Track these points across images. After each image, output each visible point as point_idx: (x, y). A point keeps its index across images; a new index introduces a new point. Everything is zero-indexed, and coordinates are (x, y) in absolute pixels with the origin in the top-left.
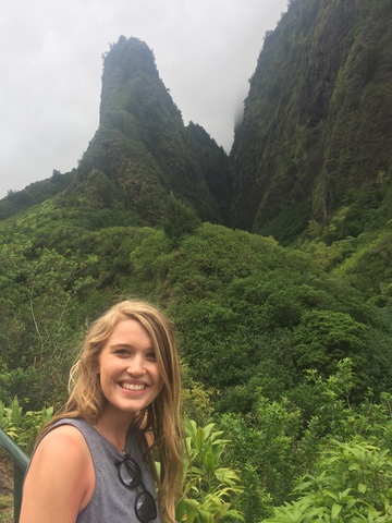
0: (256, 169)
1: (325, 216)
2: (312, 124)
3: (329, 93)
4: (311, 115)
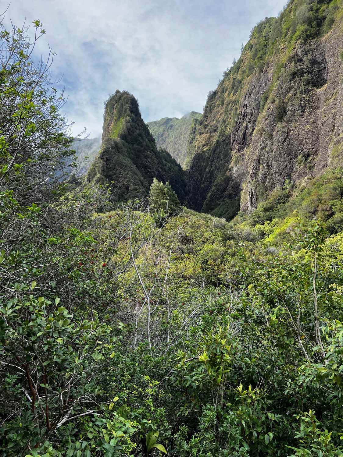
0: (202, 179)
1: (249, 208)
2: (239, 150)
3: (251, 131)
4: (238, 144)
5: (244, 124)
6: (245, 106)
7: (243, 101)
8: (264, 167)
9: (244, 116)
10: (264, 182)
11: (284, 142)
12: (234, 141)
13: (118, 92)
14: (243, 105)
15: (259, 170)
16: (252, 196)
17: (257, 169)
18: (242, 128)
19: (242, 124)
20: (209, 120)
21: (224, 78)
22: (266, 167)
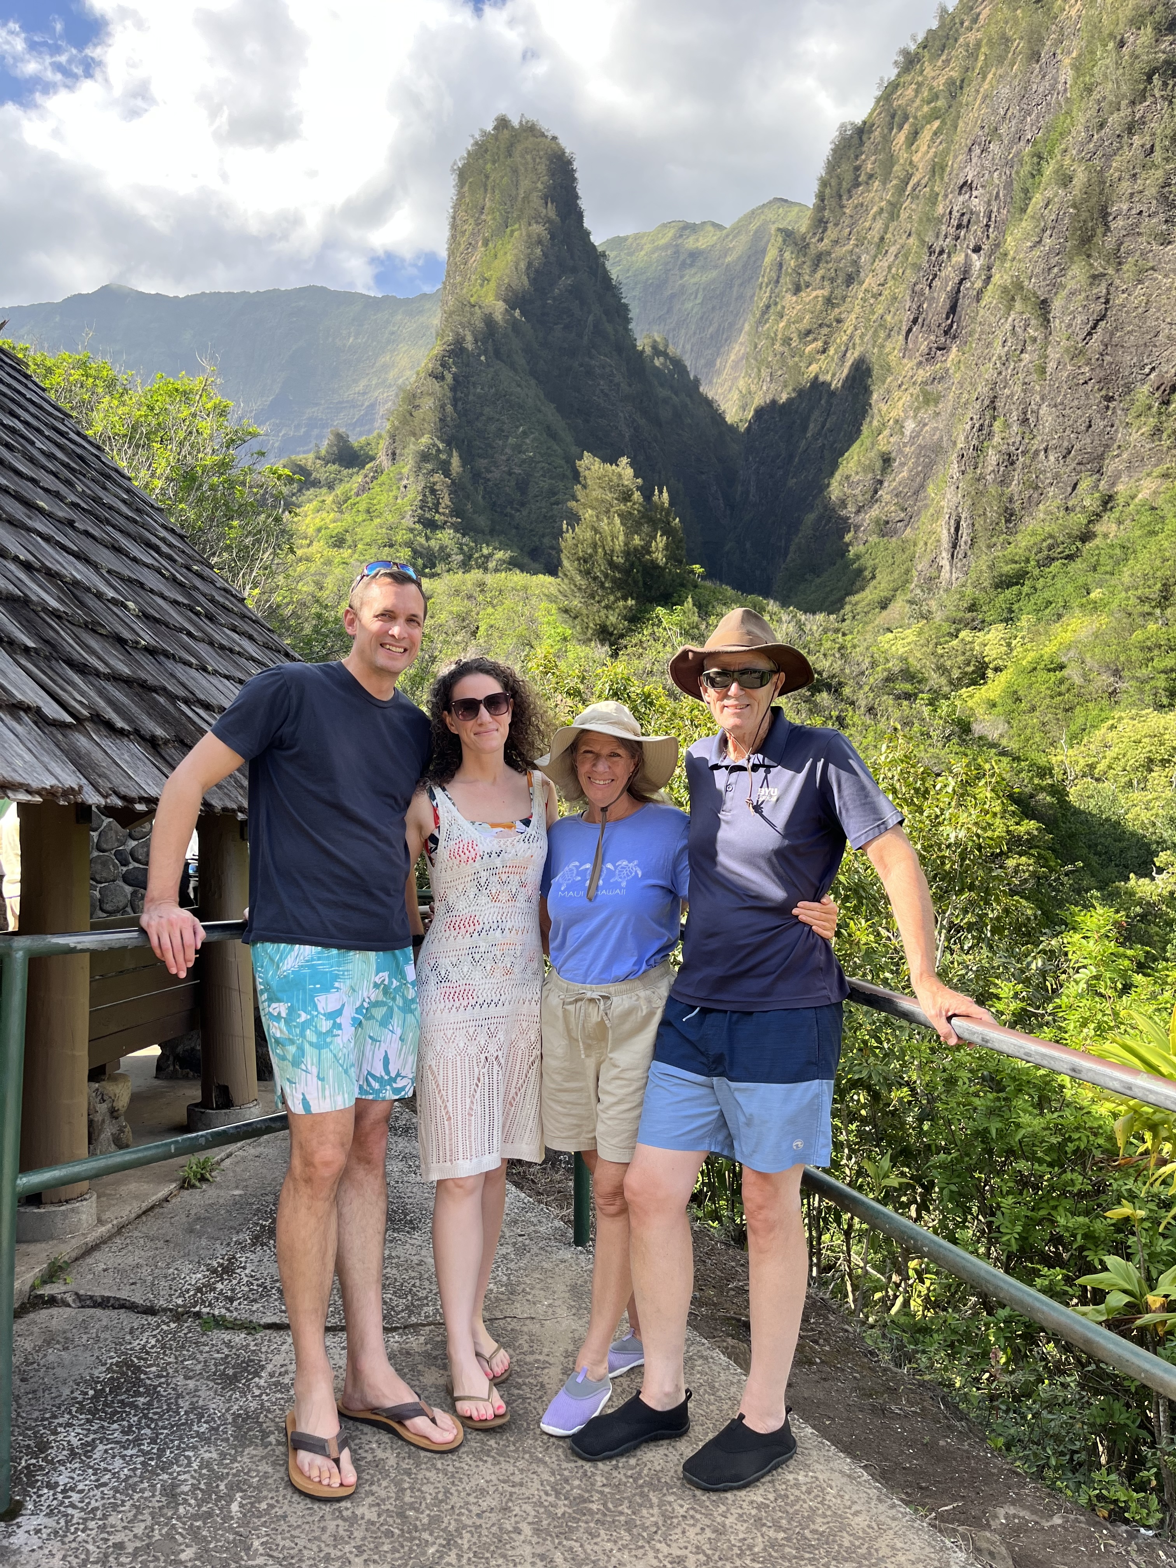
0: (791, 457)
1: (945, 574)
2: (930, 357)
3: (979, 284)
4: (930, 331)
5: (958, 258)
6: (966, 186)
7: (961, 169)
8: (1007, 425)
9: (959, 226)
10: (1004, 482)
11: (1090, 334)
12: (915, 321)
13: (503, 123)
14: (961, 182)
15: (990, 434)
16: (957, 529)
17: (984, 431)
18: (949, 274)
19: (949, 256)
20: (832, 233)
21: (899, 75)
22: (1015, 428)
